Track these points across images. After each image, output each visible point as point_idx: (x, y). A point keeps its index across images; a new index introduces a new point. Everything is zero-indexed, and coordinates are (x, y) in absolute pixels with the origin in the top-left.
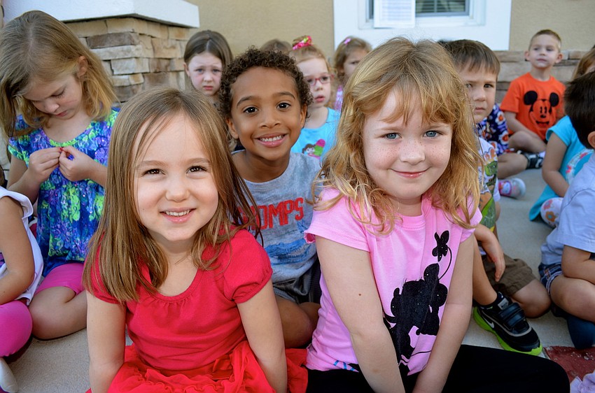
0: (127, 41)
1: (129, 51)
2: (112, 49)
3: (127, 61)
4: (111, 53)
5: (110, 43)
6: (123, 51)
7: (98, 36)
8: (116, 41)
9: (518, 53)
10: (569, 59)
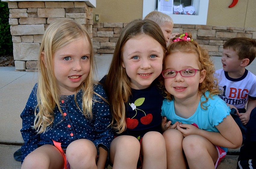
0: (83, 11)
1: (83, 15)
2: (76, 14)
3: (82, 19)
4: (75, 15)
5: (75, 11)
6: (80, 15)
7: (71, 8)
8: (78, 11)
9: (210, 26)
10: (227, 30)
